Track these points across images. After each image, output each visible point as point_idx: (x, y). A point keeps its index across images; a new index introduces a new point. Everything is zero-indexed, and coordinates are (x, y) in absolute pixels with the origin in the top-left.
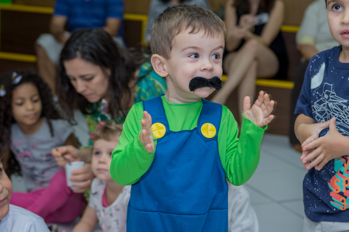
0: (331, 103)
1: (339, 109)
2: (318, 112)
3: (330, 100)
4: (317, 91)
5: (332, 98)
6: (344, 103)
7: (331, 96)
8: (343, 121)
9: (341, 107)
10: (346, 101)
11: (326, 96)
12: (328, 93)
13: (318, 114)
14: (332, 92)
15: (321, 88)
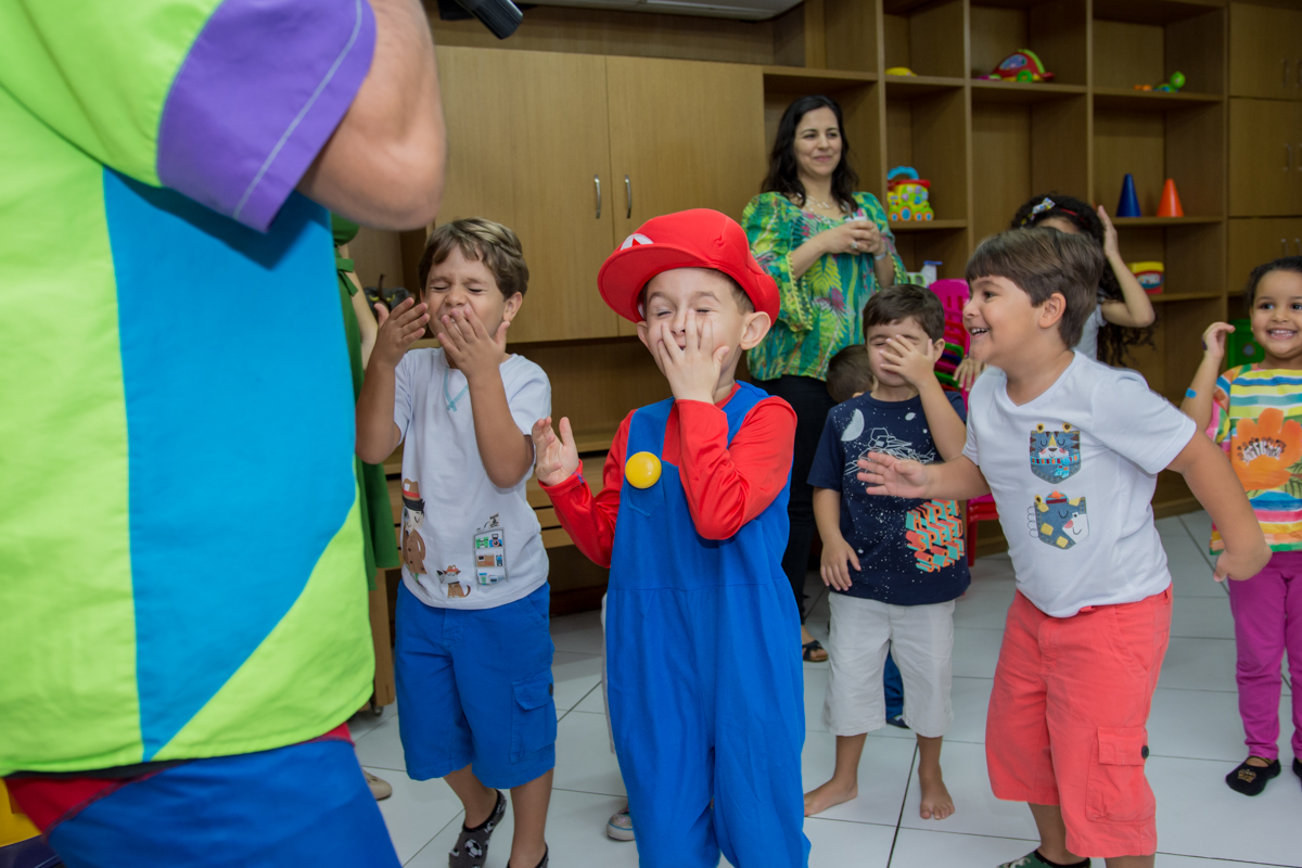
4: (857, 443)
6: (909, 447)
7: (888, 442)
14: (888, 436)
15: (865, 437)
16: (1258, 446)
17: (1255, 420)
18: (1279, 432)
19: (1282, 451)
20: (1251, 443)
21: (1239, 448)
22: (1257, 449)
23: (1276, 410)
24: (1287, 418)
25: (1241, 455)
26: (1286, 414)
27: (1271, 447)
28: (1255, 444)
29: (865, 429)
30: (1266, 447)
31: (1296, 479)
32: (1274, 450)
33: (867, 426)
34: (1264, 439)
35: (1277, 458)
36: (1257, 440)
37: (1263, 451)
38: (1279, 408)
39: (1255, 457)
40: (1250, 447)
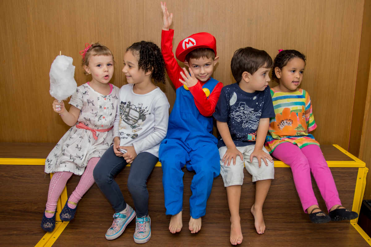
0: (246, 111)
1: (250, 113)
2: (236, 116)
3: (245, 110)
4: (234, 106)
5: (246, 109)
6: (252, 110)
7: (245, 108)
8: (251, 118)
9: (251, 112)
10: (253, 109)
11: (243, 108)
12: (243, 107)
13: (235, 117)
14: (246, 106)
15: (237, 104)
16: (284, 123)
17: (281, 113)
18: (290, 116)
19: (292, 123)
20: (281, 122)
21: (278, 125)
22: (284, 124)
23: (288, 108)
24: (292, 111)
25: (279, 128)
26: (291, 110)
27: (288, 122)
28: (283, 122)
29: (237, 101)
30: (287, 122)
31: (299, 132)
32: (289, 123)
33: (238, 100)
34: (285, 120)
35: (291, 126)
36: (283, 121)
37: (286, 124)
38: (289, 107)
39: (284, 127)
40: (281, 124)
